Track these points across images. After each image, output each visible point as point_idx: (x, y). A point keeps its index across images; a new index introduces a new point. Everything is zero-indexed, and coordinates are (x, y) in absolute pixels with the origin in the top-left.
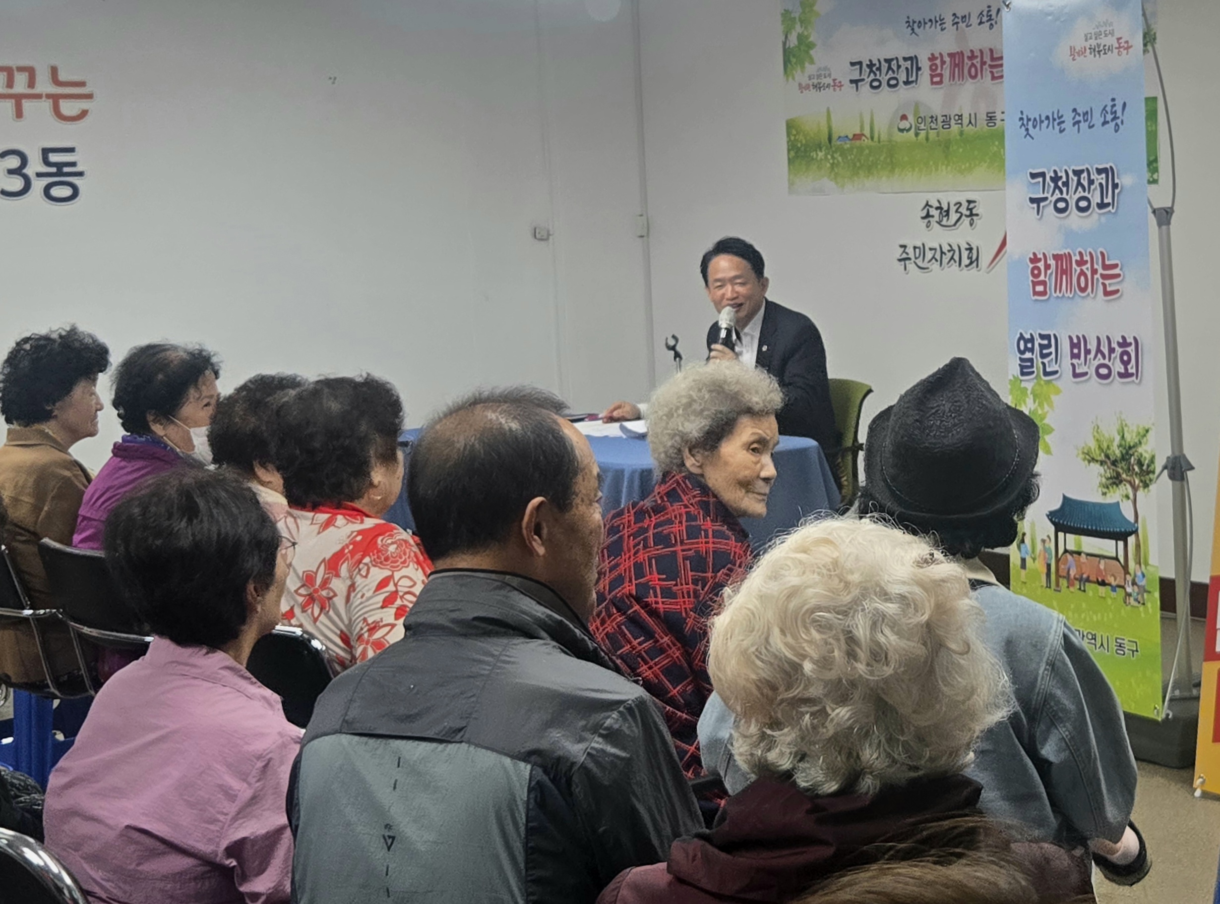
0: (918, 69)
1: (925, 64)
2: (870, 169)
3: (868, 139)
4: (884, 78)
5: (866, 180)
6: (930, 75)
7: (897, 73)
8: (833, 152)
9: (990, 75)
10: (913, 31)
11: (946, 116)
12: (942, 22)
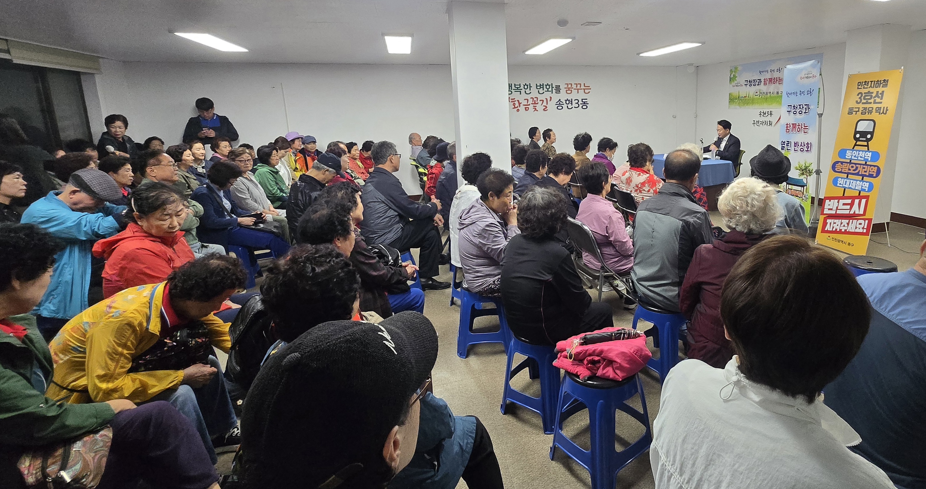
0: (761, 82)
1: (763, 81)
2: (747, 104)
3: (748, 97)
4: (753, 84)
5: (746, 106)
6: (764, 83)
7: (756, 83)
8: (739, 100)
9: (778, 83)
10: (761, 73)
11: (767, 92)
12: (768, 71)
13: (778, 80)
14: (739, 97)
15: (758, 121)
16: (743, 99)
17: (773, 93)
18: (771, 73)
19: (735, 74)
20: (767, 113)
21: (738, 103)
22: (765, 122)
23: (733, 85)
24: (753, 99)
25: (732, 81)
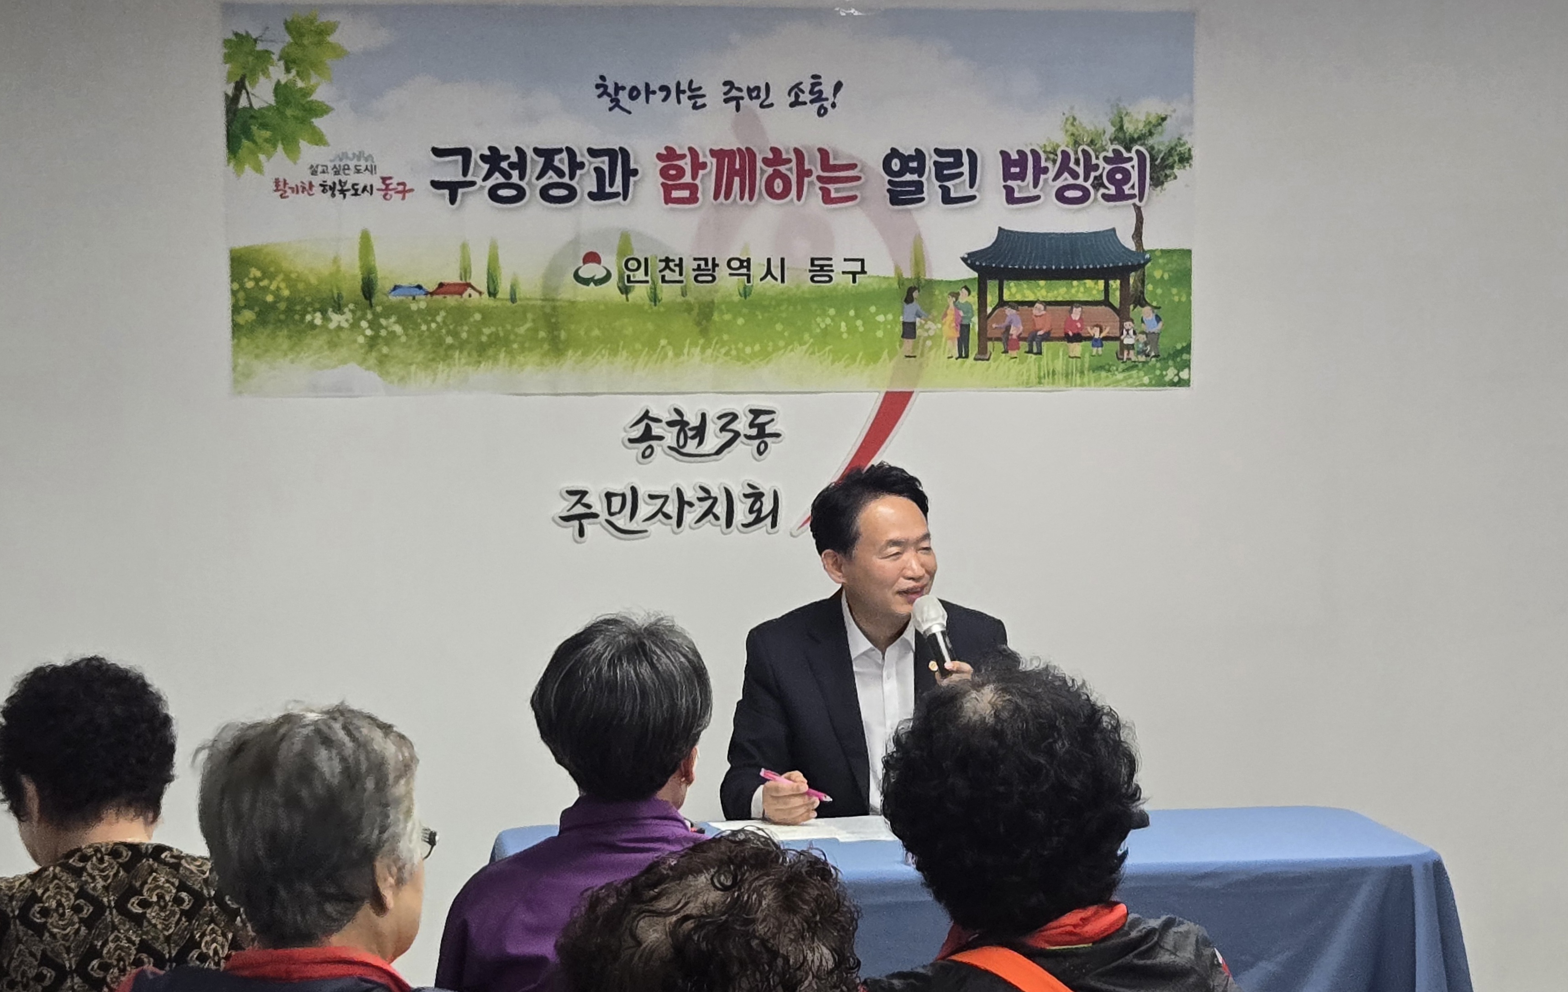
0: (629, 173)
1: (647, 164)
3: (480, 293)
4: (533, 184)
5: (470, 369)
6: (663, 184)
7: (572, 177)
8: (376, 316)
9: (820, 193)
10: (616, 103)
11: (706, 260)
12: (695, 94)
13: (818, 171)
14: (368, 288)
15: (623, 496)
16: (423, 305)
17: (769, 272)
18: (738, 109)
19: (300, 84)
20: (723, 429)
21: (355, 341)
22: (700, 499)
23: (285, 183)
24: (548, 310)
25: (260, 141)
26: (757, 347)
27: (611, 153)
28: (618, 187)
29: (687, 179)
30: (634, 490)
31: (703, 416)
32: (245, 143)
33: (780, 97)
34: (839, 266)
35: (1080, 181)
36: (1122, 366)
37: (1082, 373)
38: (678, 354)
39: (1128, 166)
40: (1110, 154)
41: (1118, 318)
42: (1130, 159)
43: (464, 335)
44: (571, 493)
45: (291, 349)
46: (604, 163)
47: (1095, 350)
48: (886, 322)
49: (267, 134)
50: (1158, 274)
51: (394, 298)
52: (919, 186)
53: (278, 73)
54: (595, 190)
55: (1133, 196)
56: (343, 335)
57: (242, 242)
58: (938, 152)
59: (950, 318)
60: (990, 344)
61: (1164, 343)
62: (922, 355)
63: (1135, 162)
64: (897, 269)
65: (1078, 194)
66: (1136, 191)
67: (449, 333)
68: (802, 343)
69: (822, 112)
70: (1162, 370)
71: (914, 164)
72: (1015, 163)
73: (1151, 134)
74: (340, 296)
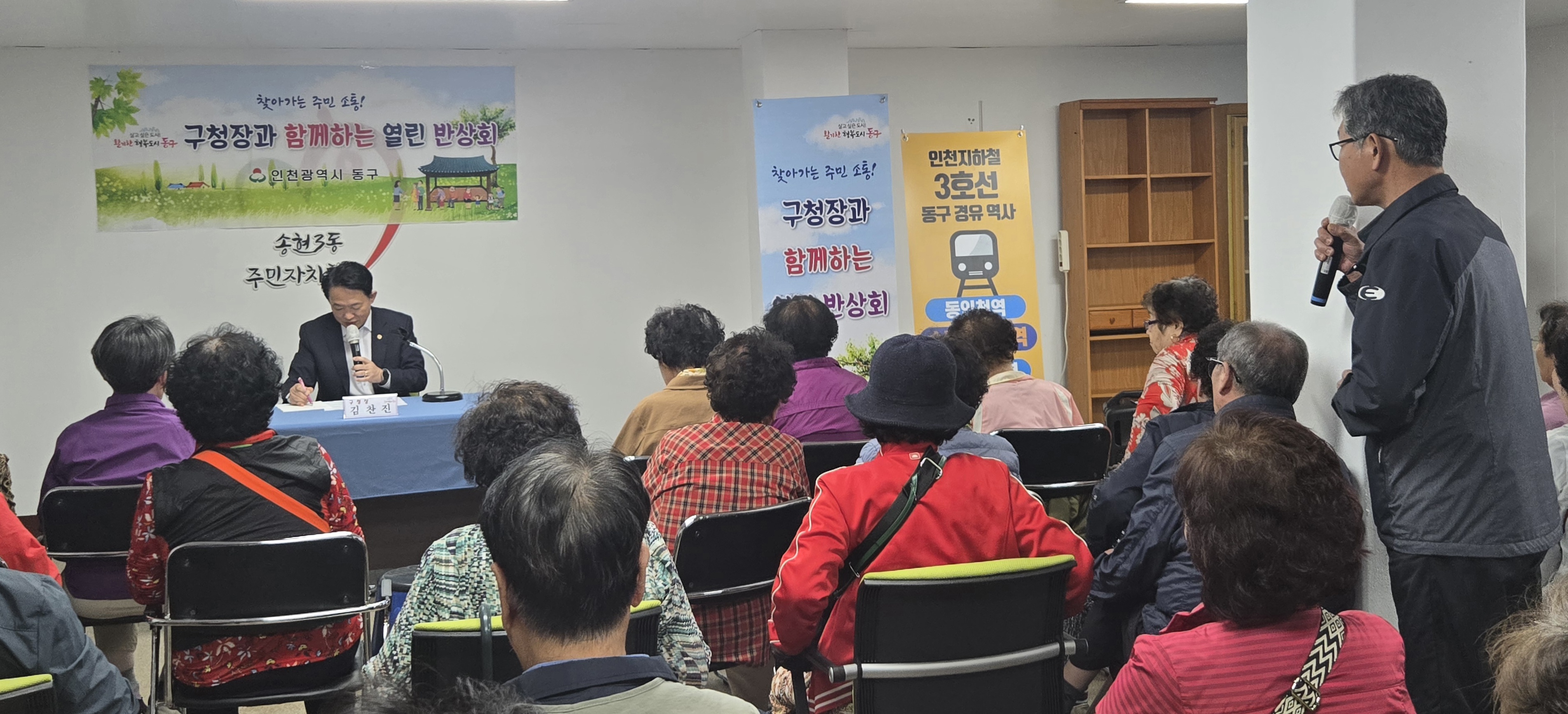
0: (273, 135)
1: (280, 131)
3: (209, 186)
4: (230, 140)
5: (205, 219)
6: (288, 140)
7: (247, 137)
8: (162, 197)
9: (356, 143)
10: (266, 106)
11: (307, 171)
12: (301, 102)
13: (355, 133)
14: (158, 185)
15: (274, 270)
16: (183, 192)
17: (335, 176)
18: (319, 108)
19: (125, 99)
20: (317, 241)
21: (153, 208)
22: (308, 271)
23: (119, 141)
24: (239, 193)
25: (107, 123)
26: (331, 207)
27: (264, 127)
28: (268, 141)
29: (298, 137)
30: (279, 268)
31: (308, 236)
32: (101, 124)
33: (338, 102)
34: (365, 173)
35: (468, 136)
36: (488, 212)
37: (472, 215)
38: (296, 210)
39: (488, 130)
40: (481, 125)
41: (486, 192)
42: (489, 127)
43: (202, 204)
44: (252, 269)
45: (124, 211)
46: (261, 131)
47: (477, 206)
48: (387, 196)
49: (111, 120)
50: (502, 174)
51: (170, 189)
52: (399, 139)
53: (115, 94)
54: (258, 142)
55: (491, 142)
56: (147, 205)
57: (101, 167)
58: (407, 125)
59: (414, 194)
60: (432, 204)
61: (506, 202)
62: (403, 209)
63: (491, 128)
64: (391, 173)
65: (468, 141)
66: (492, 140)
67: (195, 203)
68: (351, 205)
69: (356, 109)
70: (505, 213)
71: (397, 130)
72: (440, 129)
73: (498, 116)
74: (145, 189)
